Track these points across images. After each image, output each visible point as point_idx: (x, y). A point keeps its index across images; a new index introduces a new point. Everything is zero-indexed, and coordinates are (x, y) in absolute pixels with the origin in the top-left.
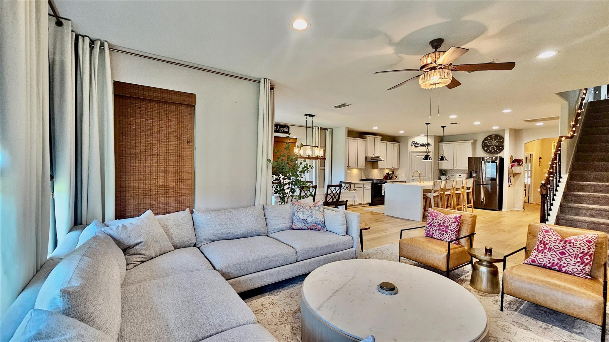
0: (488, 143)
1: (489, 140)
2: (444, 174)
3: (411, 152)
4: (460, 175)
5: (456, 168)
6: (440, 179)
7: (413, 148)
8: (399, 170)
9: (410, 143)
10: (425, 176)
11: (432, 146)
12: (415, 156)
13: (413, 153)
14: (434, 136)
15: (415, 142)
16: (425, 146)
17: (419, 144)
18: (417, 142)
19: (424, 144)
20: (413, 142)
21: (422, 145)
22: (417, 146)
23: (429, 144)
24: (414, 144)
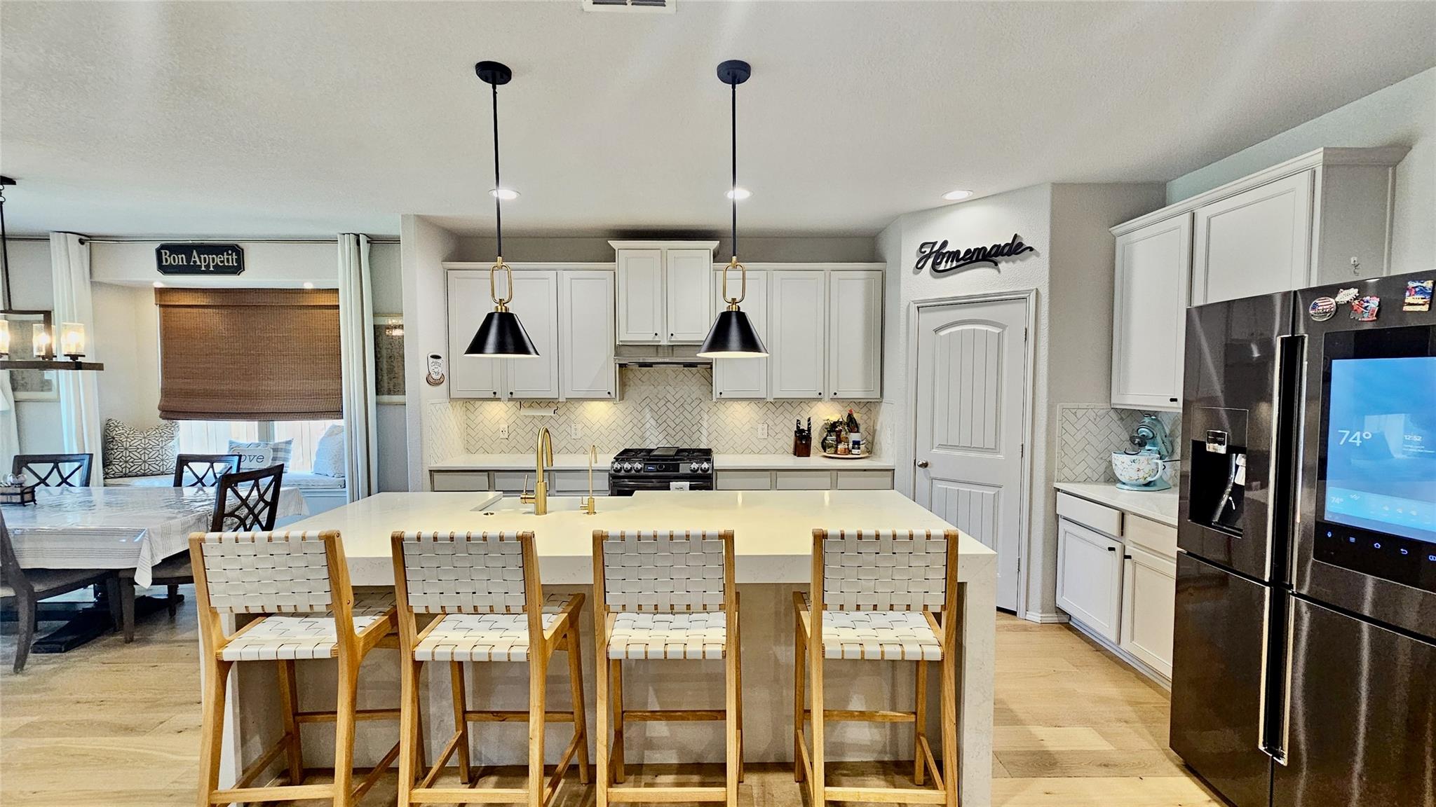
3: (913, 308)
7: (926, 284)
8: (883, 405)
9: (910, 256)
10: (993, 449)
11: (1038, 253)
12: (936, 331)
13: (925, 312)
14: (1053, 189)
15: (936, 248)
16: (996, 264)
17: (958, 252)
18: (945, 244)
19: (984, 248)
20: (923, 250)
21: (977, 260)
22: (946, 266)
23: (1015, 244)
24: (928, 256)
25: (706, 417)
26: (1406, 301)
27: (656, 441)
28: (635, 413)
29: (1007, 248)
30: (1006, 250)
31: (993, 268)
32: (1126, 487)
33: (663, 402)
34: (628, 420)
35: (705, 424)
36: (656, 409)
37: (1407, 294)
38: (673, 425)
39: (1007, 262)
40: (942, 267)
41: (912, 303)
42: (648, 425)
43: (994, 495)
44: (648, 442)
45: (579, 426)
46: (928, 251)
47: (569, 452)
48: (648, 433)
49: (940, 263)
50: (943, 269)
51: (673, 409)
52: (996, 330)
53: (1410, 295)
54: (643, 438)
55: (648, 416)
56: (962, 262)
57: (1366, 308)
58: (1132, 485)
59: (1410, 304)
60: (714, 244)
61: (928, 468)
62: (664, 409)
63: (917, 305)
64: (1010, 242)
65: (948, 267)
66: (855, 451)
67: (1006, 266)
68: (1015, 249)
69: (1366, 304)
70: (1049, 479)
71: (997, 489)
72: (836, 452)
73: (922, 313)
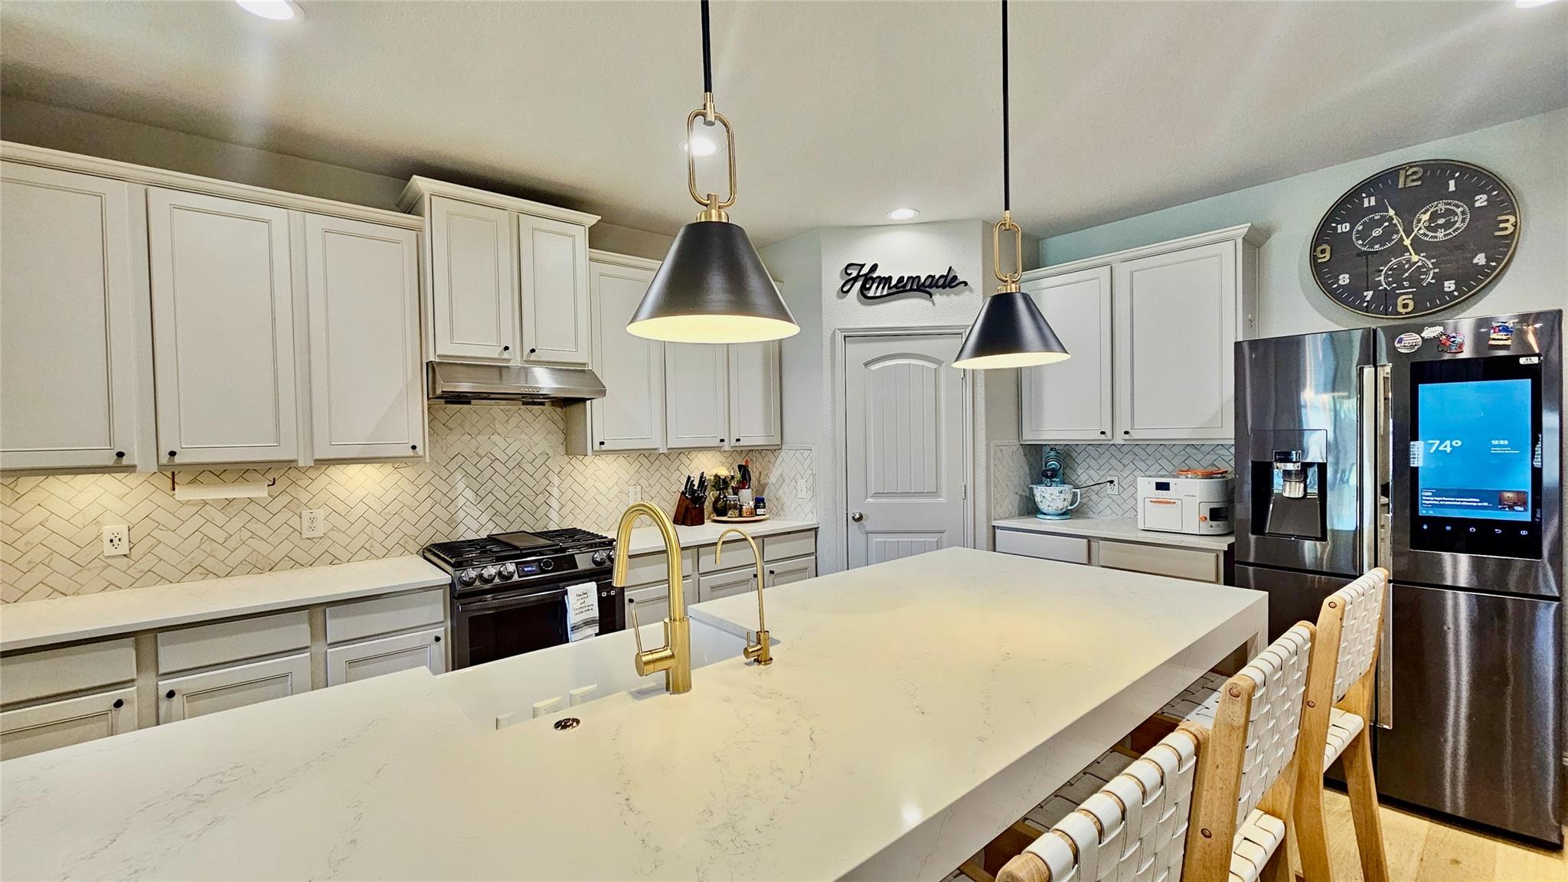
0: (1362, 235)
1: (1372, 210)
2: (1054, 473)
3: (839, 337)
4: (1162, 487)
5: (1135, 435)
6: (1031, 508)
7: (855, 313)
8: (783, 453)
9: (833, 280)
10: (933, 493)
11: (972, 289)
12: (866, 364)
13: (853, 342)
14: (983, 227)
15: (865, 271)
16: (931, 295)
17: (890, 278)
18: (874, 268)
19: (918, 277)
20: (849, 272)
21: (911, 290)
22: (875, 293)
23: (950, 276)
24: (855, 279)
25: (556, 480)
26: (1491, 337)
27: (475, 526)
28: (436, 481)
29: (942, 280)
30: (941, 282)
31: (927, 299)
32: (1049, 517)
33: (486, 461)
34: (422, 496)
35: (555, 492)
36: (475, 472)
37: (1492, 331)
38: (503, 497)
39: (941, 295)
40: (871, 294)
41: (838, 332)
42: (461, 501)
43: (937, 541)
44: (462, 528)
45: (320, 513)
46: (855, 274)
47: (297, 564)
48: (461, 514)
49: (870, 288)
50: (872, 295)
51: (504, 471)
52: (933, 366)
53: (1495, 332)
54: (452, 523)
55: (461, 486)
56: (894, 290)
57: (1453, 342)
58: (1058, 515)
59: (1494, 339)
60: (592, 219)
61: (862, 521)
62: (489, 472)
63: (843, 334)
64: (945, 274)
65: (878, 294)
66: (759, 511)
67: (940, 297)
68: (949, 282)
69: (1453, 339)
70: (989, 519)
71: (939, 535)
72: (740, 515)
73: (849, 343)
